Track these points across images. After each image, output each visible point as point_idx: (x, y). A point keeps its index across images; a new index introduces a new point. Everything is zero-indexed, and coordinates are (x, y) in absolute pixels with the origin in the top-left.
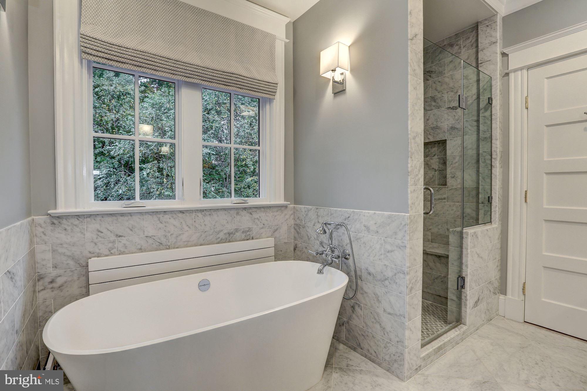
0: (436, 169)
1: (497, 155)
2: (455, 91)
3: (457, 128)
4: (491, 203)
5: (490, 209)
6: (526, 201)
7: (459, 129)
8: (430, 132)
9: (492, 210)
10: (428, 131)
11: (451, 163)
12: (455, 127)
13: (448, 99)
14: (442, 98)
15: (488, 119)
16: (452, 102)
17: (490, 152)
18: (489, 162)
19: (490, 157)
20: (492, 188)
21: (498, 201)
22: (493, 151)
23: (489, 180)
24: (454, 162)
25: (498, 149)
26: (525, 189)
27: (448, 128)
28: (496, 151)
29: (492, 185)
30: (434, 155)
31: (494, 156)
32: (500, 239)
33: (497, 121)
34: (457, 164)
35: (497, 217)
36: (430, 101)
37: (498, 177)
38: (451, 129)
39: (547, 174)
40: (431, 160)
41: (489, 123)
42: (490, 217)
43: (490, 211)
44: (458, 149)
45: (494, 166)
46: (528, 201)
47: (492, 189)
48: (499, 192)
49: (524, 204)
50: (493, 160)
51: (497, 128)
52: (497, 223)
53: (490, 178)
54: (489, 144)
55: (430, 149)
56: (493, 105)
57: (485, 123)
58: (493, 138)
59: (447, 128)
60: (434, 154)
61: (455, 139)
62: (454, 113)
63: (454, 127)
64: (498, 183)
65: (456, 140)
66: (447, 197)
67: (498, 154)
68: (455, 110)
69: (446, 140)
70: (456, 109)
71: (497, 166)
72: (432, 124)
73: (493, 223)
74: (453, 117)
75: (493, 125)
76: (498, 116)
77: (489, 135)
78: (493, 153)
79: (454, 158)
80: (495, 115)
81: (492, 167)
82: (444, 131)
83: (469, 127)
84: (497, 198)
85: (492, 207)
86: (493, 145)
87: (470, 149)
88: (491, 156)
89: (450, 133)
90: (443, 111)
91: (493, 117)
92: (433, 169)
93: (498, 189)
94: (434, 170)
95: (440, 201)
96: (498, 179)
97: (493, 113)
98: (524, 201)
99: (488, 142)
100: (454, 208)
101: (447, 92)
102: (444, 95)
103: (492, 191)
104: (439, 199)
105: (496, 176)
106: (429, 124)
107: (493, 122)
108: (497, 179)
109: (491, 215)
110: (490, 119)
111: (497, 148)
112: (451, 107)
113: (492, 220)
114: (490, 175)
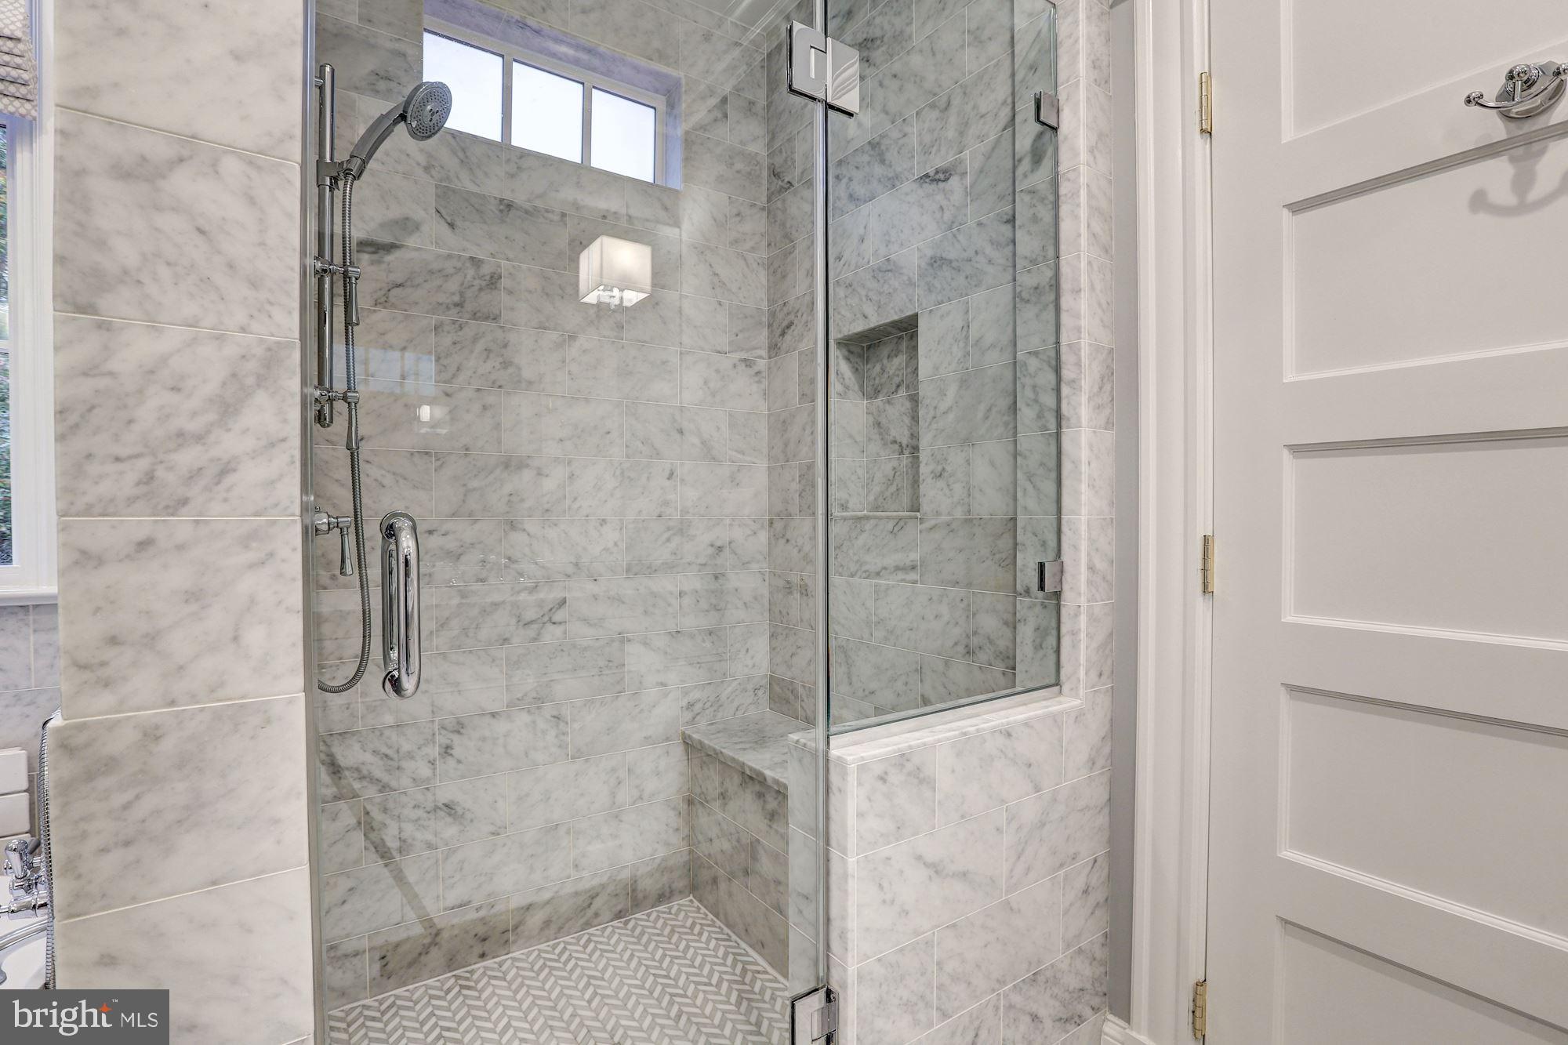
0: (905, 442)
1: (1078, 364)
2: (942, 103)
3: (951, 261)
4: (1057, 595)
5: (1054, 624)
6: (1206, 589)
7: (954, 264)
8: (869, 290)
9: (1064, 630)
10: (863, 286)
11: (932, 413)
12: (944, 256)
13: (921, 144)
14: (901, 142)
15: (1043, 200)
16: (934, 150)
17: (1053, 354)
18: (1049, 400)
19: (1051, 377)
20: (1064, 522)
21: (1090, 583)
22: (1064, 349)
23: (1049, 487)
24: (943, 407)
25: (1084, 335)
26: (1203, 528)
27: (923, 265)
28: (1075, 349)
29: (1064, 511)
30: (898, 386)
31: (1067, 373)
32: (1101, 762)
33: (1078, 205)
34: (951, 416)
35: (1082, 659)
36: (869, 163)
37: (1084, 468)
38: (932, 265)
39: (1298, 450)
40: (887, 407)
41: (1046, 215)
42: (1053, 657)
43: (1054, 632)
44: (955, 349)
45: (1068, 419)
46: (1216, 585)
47: (1065, 528)
48: (1092, 541)
49: (1200, 604)
50: (1065, 390)
51: (1079, 235)
52: (1082, 692)
53: (1054, 475)
54: (1049, 315)
55: (885, 361)
56: (1064, 130)
57: (1035, 219)
58: (1065, 285)
59: (919, 266)
60: (897, 380)
61: (945, 307)
62: (939, 197)
63: (942, 258)
64: (1084, 498)
65: (948, 313)
66: (922, 562)
67: (1085, 360)
68: (941, 185)
69: (916, 316)
70: (946, 180)
71: (1079, 418)
72: (876, 253)
73: (1066, 688)
74: (938, 215)
75: (1065, 226)
76: (1083, 180)
77: (1049, 273)
78: (1064, 358)
79: (943, 394)
80: (1071, 175)
81: (1064, 423)
82: (909, 279)
83: (989, 250)
84: (1083, 568)
85: (1064, 611)
86: (1065, 318)
87: (993, 346)
88: (1057, 370)
89: (928, 283)
90: (907, 194)
91: (1063, 190)
92: (895, 442)
93: (1084, 528)
94: (897, 447)
95: (901, 575)
96: (1084, 477)
97: (1062, 169)
98: (1199, 588)
99: (1046, 307)
100: (944, 609)
101: (917, 113)
102: (907, 129)
103: (1064, 538)
104: (897, 568)
105: (1076, 464)
106: (866, 260)
107: (1064, 210)
108: (1080, 481)
109: (1058, 651)
110: (1051, 198)
111: (1079, 330)
112: (931, 171)
113: (1063, 672)
114: (1052, 464)
